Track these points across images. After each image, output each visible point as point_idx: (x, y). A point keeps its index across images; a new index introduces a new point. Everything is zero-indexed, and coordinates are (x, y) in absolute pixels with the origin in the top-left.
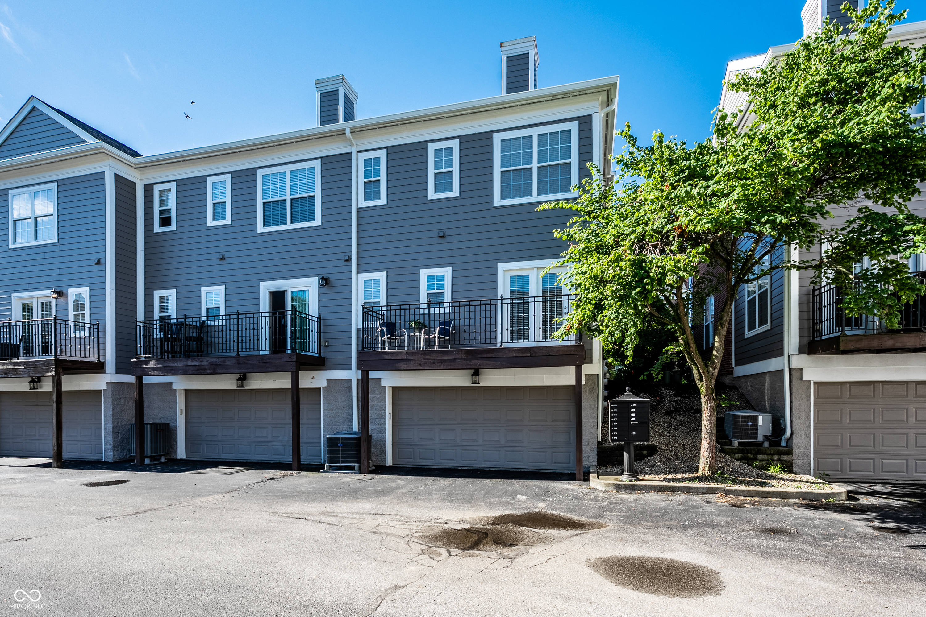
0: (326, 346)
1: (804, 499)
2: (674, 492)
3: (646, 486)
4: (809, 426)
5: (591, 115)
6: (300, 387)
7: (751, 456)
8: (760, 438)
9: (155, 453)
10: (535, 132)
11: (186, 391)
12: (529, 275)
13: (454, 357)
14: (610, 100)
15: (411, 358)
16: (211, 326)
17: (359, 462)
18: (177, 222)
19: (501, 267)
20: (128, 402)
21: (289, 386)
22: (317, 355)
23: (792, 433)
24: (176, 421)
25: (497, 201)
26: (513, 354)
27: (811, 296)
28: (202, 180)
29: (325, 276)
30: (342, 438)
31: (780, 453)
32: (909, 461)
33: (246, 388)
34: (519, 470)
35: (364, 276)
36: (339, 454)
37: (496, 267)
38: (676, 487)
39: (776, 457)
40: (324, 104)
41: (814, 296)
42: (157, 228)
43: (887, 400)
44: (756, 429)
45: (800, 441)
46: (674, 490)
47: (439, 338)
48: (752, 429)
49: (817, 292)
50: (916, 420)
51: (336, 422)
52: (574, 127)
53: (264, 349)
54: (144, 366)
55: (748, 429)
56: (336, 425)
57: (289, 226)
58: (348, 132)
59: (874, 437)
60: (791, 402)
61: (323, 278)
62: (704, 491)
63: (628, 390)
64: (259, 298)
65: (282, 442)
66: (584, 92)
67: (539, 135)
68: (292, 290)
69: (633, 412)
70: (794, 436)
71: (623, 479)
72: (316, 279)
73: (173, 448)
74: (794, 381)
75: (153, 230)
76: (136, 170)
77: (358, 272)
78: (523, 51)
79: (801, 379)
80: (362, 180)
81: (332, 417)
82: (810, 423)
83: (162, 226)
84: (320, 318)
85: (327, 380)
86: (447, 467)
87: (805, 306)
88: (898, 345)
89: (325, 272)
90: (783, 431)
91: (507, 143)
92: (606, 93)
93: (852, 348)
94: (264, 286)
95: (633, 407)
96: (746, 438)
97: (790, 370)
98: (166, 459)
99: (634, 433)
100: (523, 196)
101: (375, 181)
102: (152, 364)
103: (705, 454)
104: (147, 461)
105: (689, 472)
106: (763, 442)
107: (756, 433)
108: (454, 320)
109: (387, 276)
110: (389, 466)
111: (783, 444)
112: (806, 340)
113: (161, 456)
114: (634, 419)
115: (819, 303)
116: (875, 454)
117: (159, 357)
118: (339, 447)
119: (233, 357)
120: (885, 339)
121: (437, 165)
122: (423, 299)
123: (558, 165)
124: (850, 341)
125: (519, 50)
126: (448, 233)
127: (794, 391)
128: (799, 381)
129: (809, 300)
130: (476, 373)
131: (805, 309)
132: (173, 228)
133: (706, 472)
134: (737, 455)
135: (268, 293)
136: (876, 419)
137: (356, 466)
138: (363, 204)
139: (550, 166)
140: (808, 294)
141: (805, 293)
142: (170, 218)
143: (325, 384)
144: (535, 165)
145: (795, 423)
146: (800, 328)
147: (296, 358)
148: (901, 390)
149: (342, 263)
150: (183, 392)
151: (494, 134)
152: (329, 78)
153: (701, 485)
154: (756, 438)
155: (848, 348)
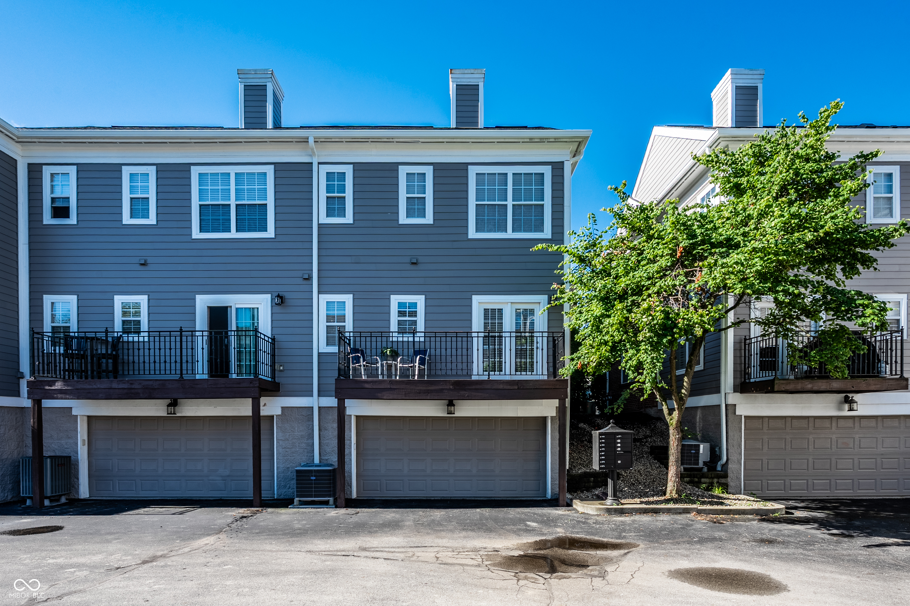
0: (281, 371)
1: (757, 514)
2: (656, 513)
3: (633, 509)
4: (741, 454)
5: (563, 162)
6: (261, 414)
7: (696, 480)
8: (701, 465)
9: (56, 493)
10: (510, 171)
11: (89, 417)
12: (502, 309)
13: (441, 387)
14: (579, 150)
15: (395, 387)
16: (128, 342)
17: (334, 495)
18: (78, 214)
19: (476, 299)
20: (9, 430)
21: (250, 413)
22: (270, 379)
23: (727, 460)
24: (77, 453)
25: (472, 234)
26: (501, 387)
27: (743, 344)
28: (117, 168)
29: (281, 294)
30: (315, 470)
31: (719, 477)
32: (809, 481)
33: (178, 415)
34: (493, 499)
35: (326, 298)
36: (312, 488)
37: (471, 299)
38: (658, 508)
39: (715, 480)
40: (249, 98)
41: (745, 345)
42: (48, 219)
43: (794, 431)
44: (698, 457)
45: (734, 466)
46: (656, 511)
47: (419, 367)
48: (694, 457)
49: (748, 341)
50: (814, 448)
51: (293, 453)
52: (547, 171)
53: (200, 371)
54: (47, 388)
55: (691, 456)
56: (293, 456)
57: (233, 234)
58: (311, 140)
59: (785, 462)
60: (727, 433)
61: (278, 296)
62: (681, 511)
63: (613, 423)
64: (195, 313)
65: (222, 476)
66: (559, 140)
67: (513, 174)
68: (238, 306)
69: (619, 443)
70: (729, 462)
71: (608, 504)
72: (269, 296)
73: (73, 487)
74: (730, 415)
75: (42, 221)
76: (17, 144)
77: (319, 292)
78: (473, 82)
79: (735, 413)
80: (323, 194)
81: (288, 448)
82: (741, 451)
83: (54, 218)
84: (273, 339)
85: (282, 407)
86: (418, 498)
87: (738, 352)
88: (816, 388)
89: (280, 289)
90: (720, 458)
91: (482, 176)
92: (577, 144)
93: (783, 389)
94: (201, 299)
95: (619, 438)
96: (690, 464)
97: (726, 405)
98: (67, 499)
99: (619, 462)
100: (498, 231)
101: (339, 198)
102: (58, 385)
103: (673, 479)
104: (47, 503)
105: (657, 495)
106: (703, 468)
107: (698, 460)
108: (430, 348)
109: (354, 299)
110: (355, 499)
111: (719, 468)
112: (738, 381)
113: (60, 496)
114: (619, 449)
115: (749, 350)
116: (786, 476)
117: (67, 377)
118: (312, 480)
119: (176, 380)
120: (807, 383)
121: (409, 189)
122: (394, 327)
123: (531, 205)
124: (782, 384)
125: (469, 80)
126: (421, 259)
127: (729, 423)
128: (733, 415)
129: (741, 347)
130: (451, 404)
131: (738, 355)
132: (73, 220)
133: (674, 495)
134: (685, 479)
135: (206, 308)
136: (787, 447)
137: (331, 499)
138: (325, 220)
139: (524, 205)
140: (741, 342)
141: (738, 341)
142: (68, 208)
143: (279, 412)
144: (510, 203)
145: (730, 451)
146: (735, 371)
147: (259, 384)
148: (804, 423)
149: (300, 281)
150: (86, 419)
151: (469, 166)
152: (256, 70)
153: (677, 506)
154: (698, 464)
155: (780, 390)
